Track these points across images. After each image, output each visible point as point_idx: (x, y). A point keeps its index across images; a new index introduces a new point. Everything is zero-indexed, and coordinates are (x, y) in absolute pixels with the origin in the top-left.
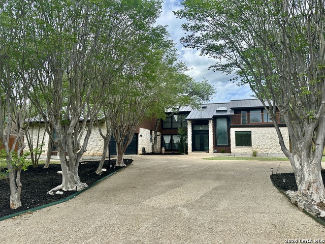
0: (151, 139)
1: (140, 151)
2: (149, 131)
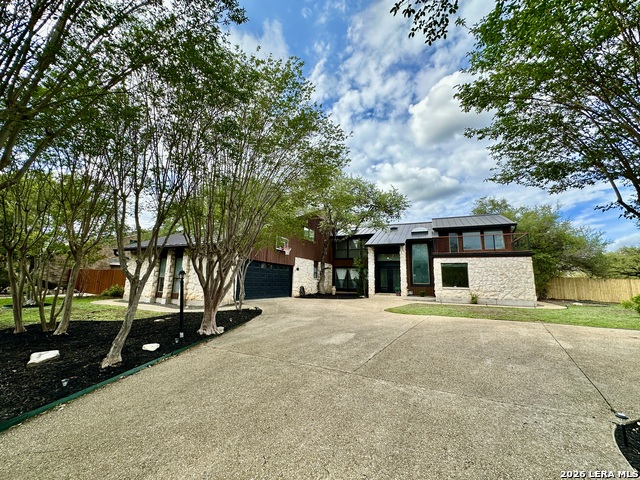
0: (316, 273)
1: (296, 291)
2: (312, 262)
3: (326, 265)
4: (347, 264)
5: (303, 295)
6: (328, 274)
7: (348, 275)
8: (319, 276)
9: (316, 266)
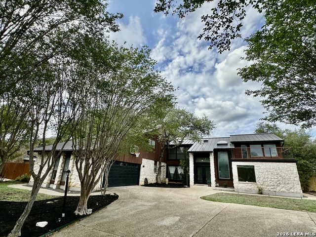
0: (155, 169)
1: (142, 182)
2: (153, 162)
3: (163, 164)
4: (176, 164)
5: (147, 184)
6: (163, 170)
7: (176, 171)
8: (158, 171)
9: (155, 164)
